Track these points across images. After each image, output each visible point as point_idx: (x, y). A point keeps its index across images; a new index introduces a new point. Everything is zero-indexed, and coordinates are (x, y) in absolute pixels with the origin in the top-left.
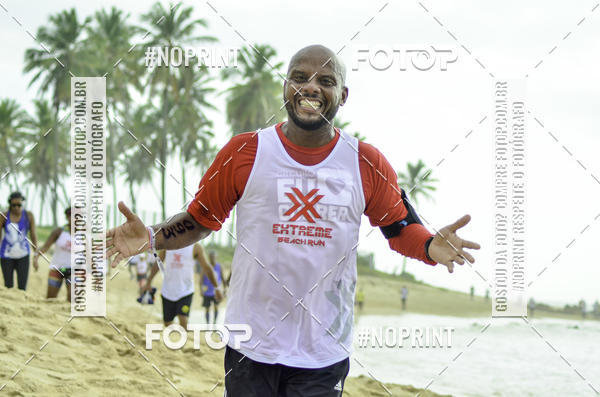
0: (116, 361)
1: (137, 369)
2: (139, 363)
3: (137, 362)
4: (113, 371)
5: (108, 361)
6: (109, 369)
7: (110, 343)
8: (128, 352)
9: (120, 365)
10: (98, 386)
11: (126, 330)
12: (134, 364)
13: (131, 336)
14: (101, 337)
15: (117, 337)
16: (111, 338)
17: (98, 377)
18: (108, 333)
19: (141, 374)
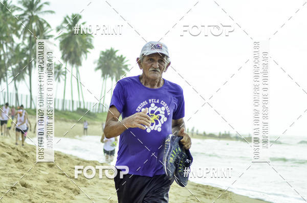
0: (14, 165)
1: (23, 168)
2: (24, 166)
3: (23, 165)
4: (12, 169)
5: (9, 165)
6: (10, 168)
7: (10, 156)
8: (19, 161)
9: (15, 167)
10: (6, 176)
11: (18, 150)
12: (22, 166)
13: (20, 153)
14: (6, 154)
15: (13, 154)
16: (10, 154)
17: (5, 173)
18: (9, 152)
19: (25, 170)
